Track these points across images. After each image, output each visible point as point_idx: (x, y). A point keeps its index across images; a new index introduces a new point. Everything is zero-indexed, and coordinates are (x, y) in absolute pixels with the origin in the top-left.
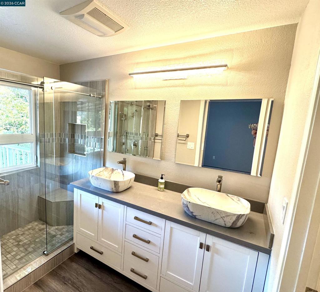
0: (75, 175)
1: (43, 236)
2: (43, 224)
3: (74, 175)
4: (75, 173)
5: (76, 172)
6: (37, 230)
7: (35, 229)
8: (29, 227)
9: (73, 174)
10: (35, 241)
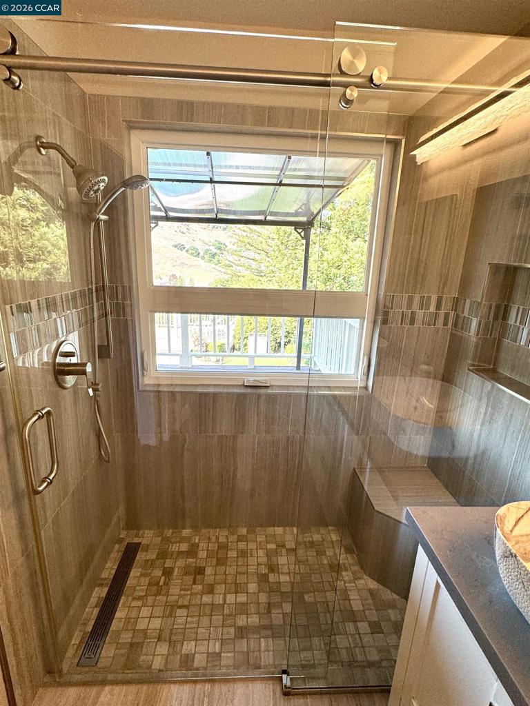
0: (474, 463)
1: (328, 594)
2: (349, 550)
3: (471, 461)
4: (475, 457)
5: (482, 447)
6: (325, 562)
7: (324, 553)
8: (317, 537)
9: (467, 458)
10: (301, 595)
